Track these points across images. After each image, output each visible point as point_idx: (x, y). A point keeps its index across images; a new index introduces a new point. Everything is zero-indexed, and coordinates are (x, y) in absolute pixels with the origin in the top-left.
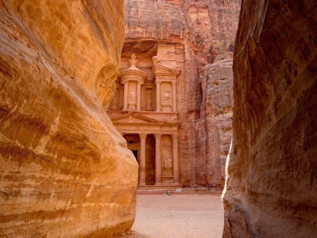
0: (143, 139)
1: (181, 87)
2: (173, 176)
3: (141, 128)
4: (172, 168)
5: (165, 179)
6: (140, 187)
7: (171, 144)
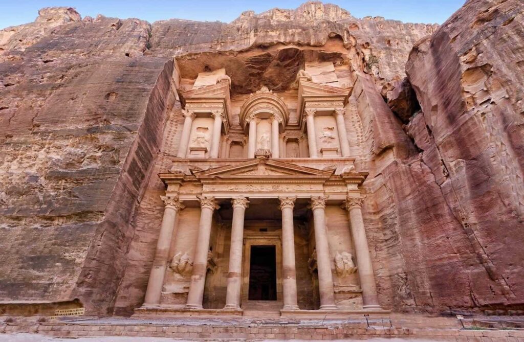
0: (287, 208)
1: (353, 122)
2: (360, 288)
3: (283, 187)
4: (356, 272)
5: (342, 296)
6: (284, 312)
7: (346, 222)
